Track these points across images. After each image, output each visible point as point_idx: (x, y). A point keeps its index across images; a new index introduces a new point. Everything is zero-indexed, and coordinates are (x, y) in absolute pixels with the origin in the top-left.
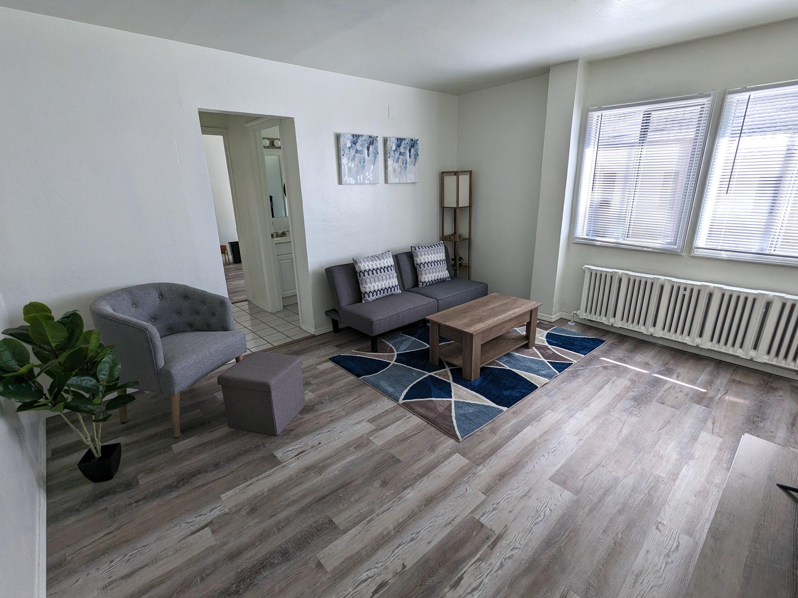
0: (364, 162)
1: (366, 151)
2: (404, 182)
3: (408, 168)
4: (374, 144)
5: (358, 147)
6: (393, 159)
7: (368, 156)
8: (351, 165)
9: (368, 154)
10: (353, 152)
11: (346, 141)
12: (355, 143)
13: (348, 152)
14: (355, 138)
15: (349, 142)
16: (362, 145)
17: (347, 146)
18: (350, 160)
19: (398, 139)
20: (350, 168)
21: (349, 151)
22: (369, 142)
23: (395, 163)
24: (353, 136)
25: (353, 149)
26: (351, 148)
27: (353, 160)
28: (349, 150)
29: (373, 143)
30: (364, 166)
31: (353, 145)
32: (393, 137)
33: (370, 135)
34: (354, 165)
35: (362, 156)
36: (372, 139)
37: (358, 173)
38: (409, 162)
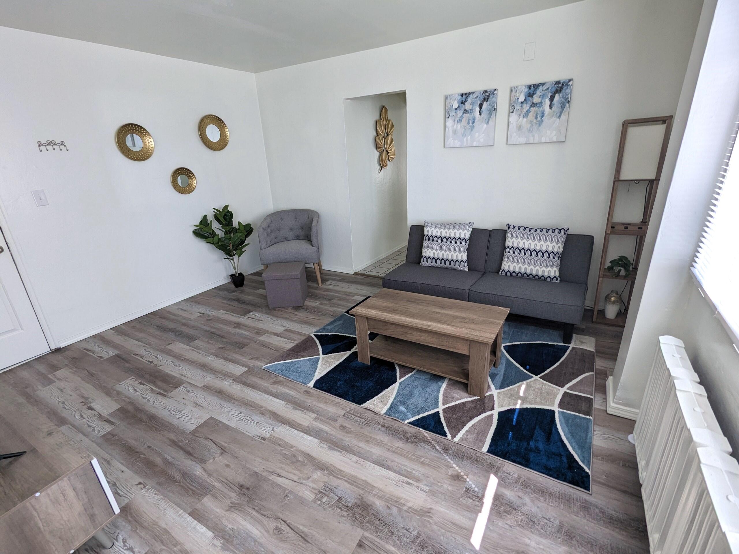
0: (474, 122)
1: (478, 109)
2: (536, 141)
3: (544, 122)
4: (490, 99)
5: (468, 106)
6: (518, 113)
7: (480, 114)
8: (457, 127)
9: (480, 112)
10: (460, 113)
11: (452, 102)
12: (463, 103)
13: (454, 114)
14: (464, 97)
15: (456, 102)
16: (472, 104)
17: (454, 108)
18: (456, 121)
19: (531, 86)
20: (455, 131)
21: (456, 113)
22: (482, 98)
23: (521, 119)
24: (462, 95)
25: (460, 110)
26: (458, 109)
27: (460, 121)
28: (455, 111)
29: (488, 99)
30: (474, 126)
31: (461, 105)
32: (522, 85)
33: (485, 89)
34: (461, 127)
35: (472, 115)
36: (487, 94)
37: (464, 135)
38: (548, 115)
